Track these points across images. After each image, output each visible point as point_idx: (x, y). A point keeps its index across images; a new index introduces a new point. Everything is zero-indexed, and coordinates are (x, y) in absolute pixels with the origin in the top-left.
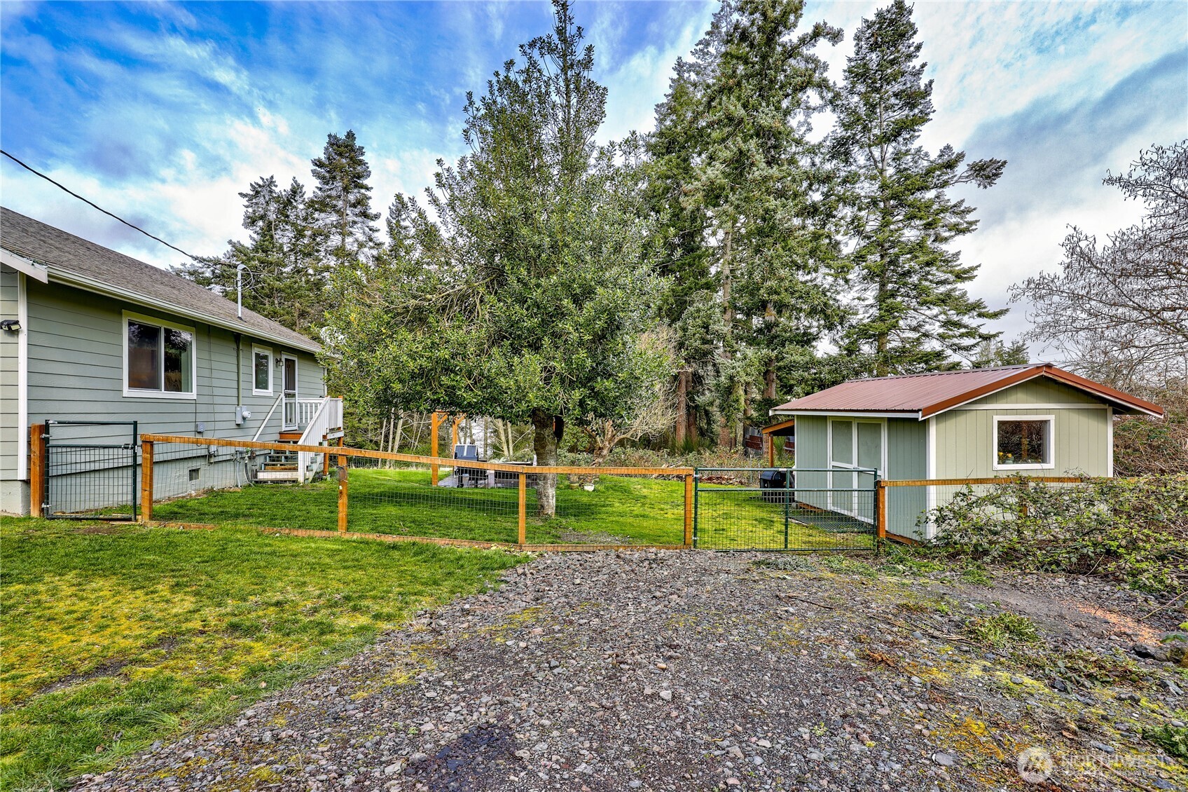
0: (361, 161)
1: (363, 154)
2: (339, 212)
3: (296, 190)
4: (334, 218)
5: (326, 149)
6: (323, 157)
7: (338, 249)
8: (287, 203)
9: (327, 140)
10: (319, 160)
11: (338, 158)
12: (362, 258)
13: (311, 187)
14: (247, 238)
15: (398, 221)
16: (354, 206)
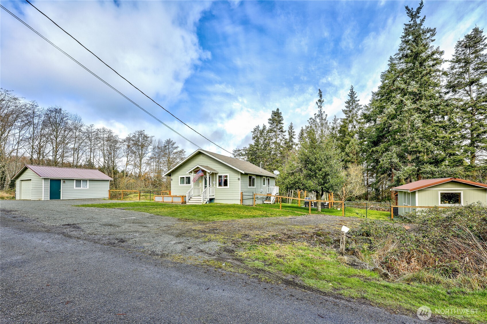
0: (281, 116)
1: (281, 114)
2: (275, 131)
3: (264, 127)
4: (274, 133)
5: (272, 115)
6: (271, 118)
7: (275, 142)
8: (262, 132)
9: (272, 112)
10: (270, 119)
11: (275, 117)
12: (281, 144)
13: (268, 126)
14: (253, 142)
15: (291, 131)
16: (279, 129)
